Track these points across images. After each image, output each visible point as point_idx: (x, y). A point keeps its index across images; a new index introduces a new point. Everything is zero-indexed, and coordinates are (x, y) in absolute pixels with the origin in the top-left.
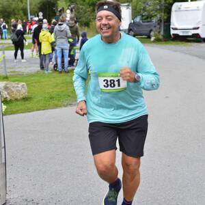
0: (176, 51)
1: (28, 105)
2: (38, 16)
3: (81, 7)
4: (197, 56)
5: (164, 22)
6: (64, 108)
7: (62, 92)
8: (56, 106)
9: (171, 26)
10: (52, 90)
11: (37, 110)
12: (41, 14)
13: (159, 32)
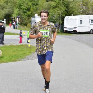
0: (66, 38)
1: (2, 60)
2: (4, 20)
3: (23, 17)
4: (75, 40)
5: (61, 25)
6: (18, 62)
7: (17, 54)
8: (15, 61)
9: (64, 27)
10: (12, 54)
11: (6, 62)
12: (5, 20)
13: (59, 29)
